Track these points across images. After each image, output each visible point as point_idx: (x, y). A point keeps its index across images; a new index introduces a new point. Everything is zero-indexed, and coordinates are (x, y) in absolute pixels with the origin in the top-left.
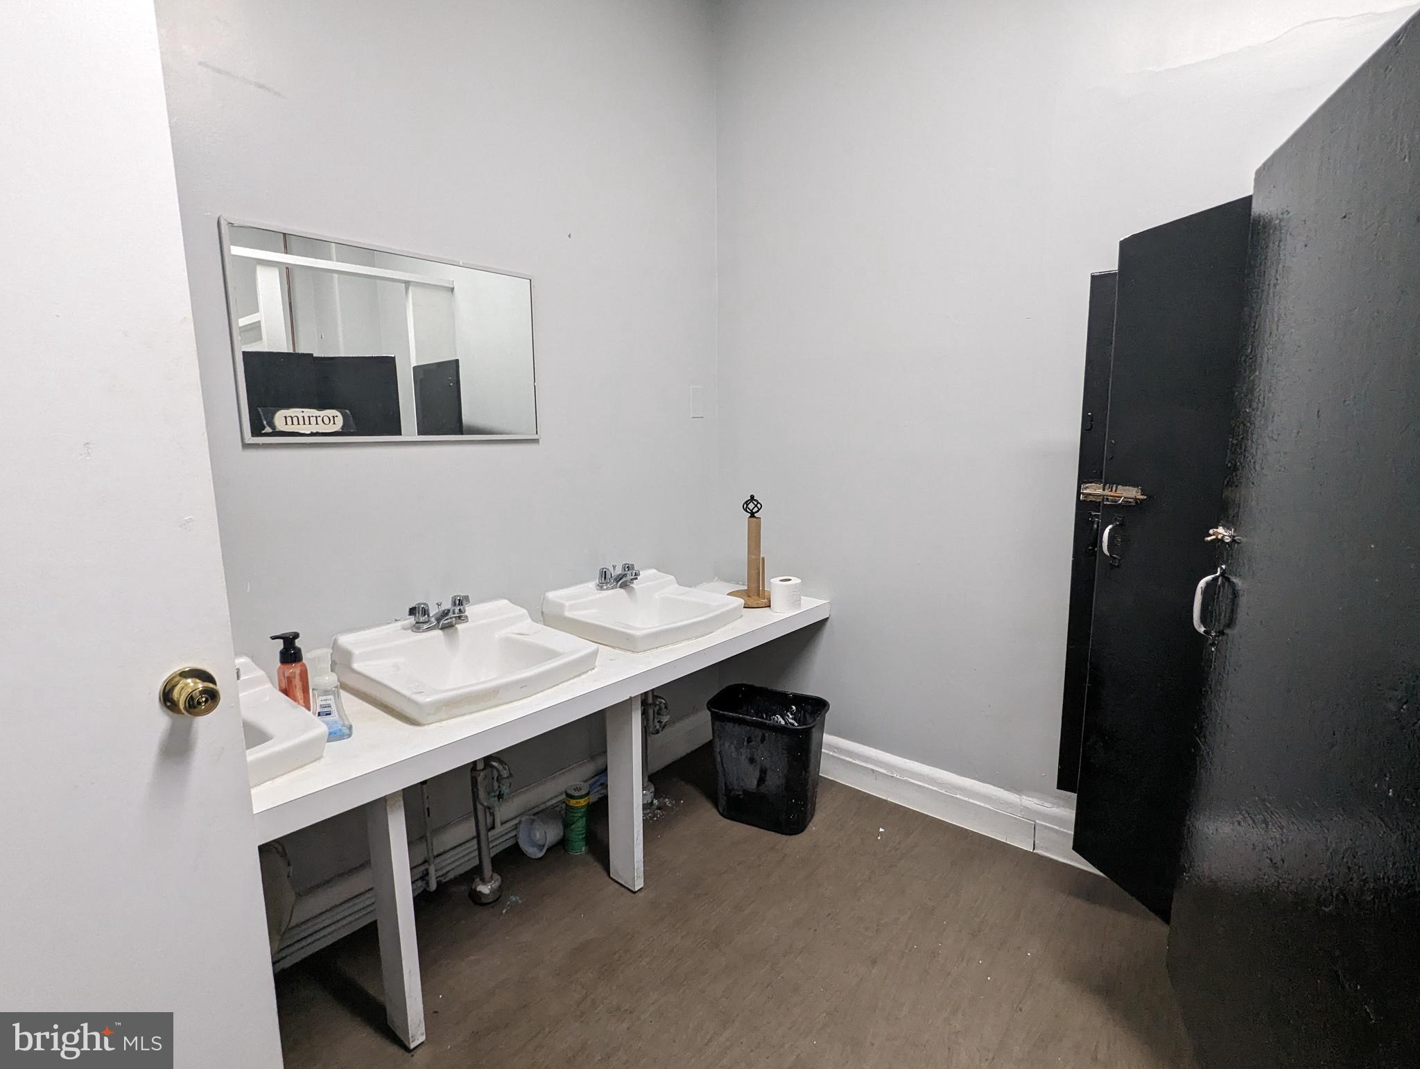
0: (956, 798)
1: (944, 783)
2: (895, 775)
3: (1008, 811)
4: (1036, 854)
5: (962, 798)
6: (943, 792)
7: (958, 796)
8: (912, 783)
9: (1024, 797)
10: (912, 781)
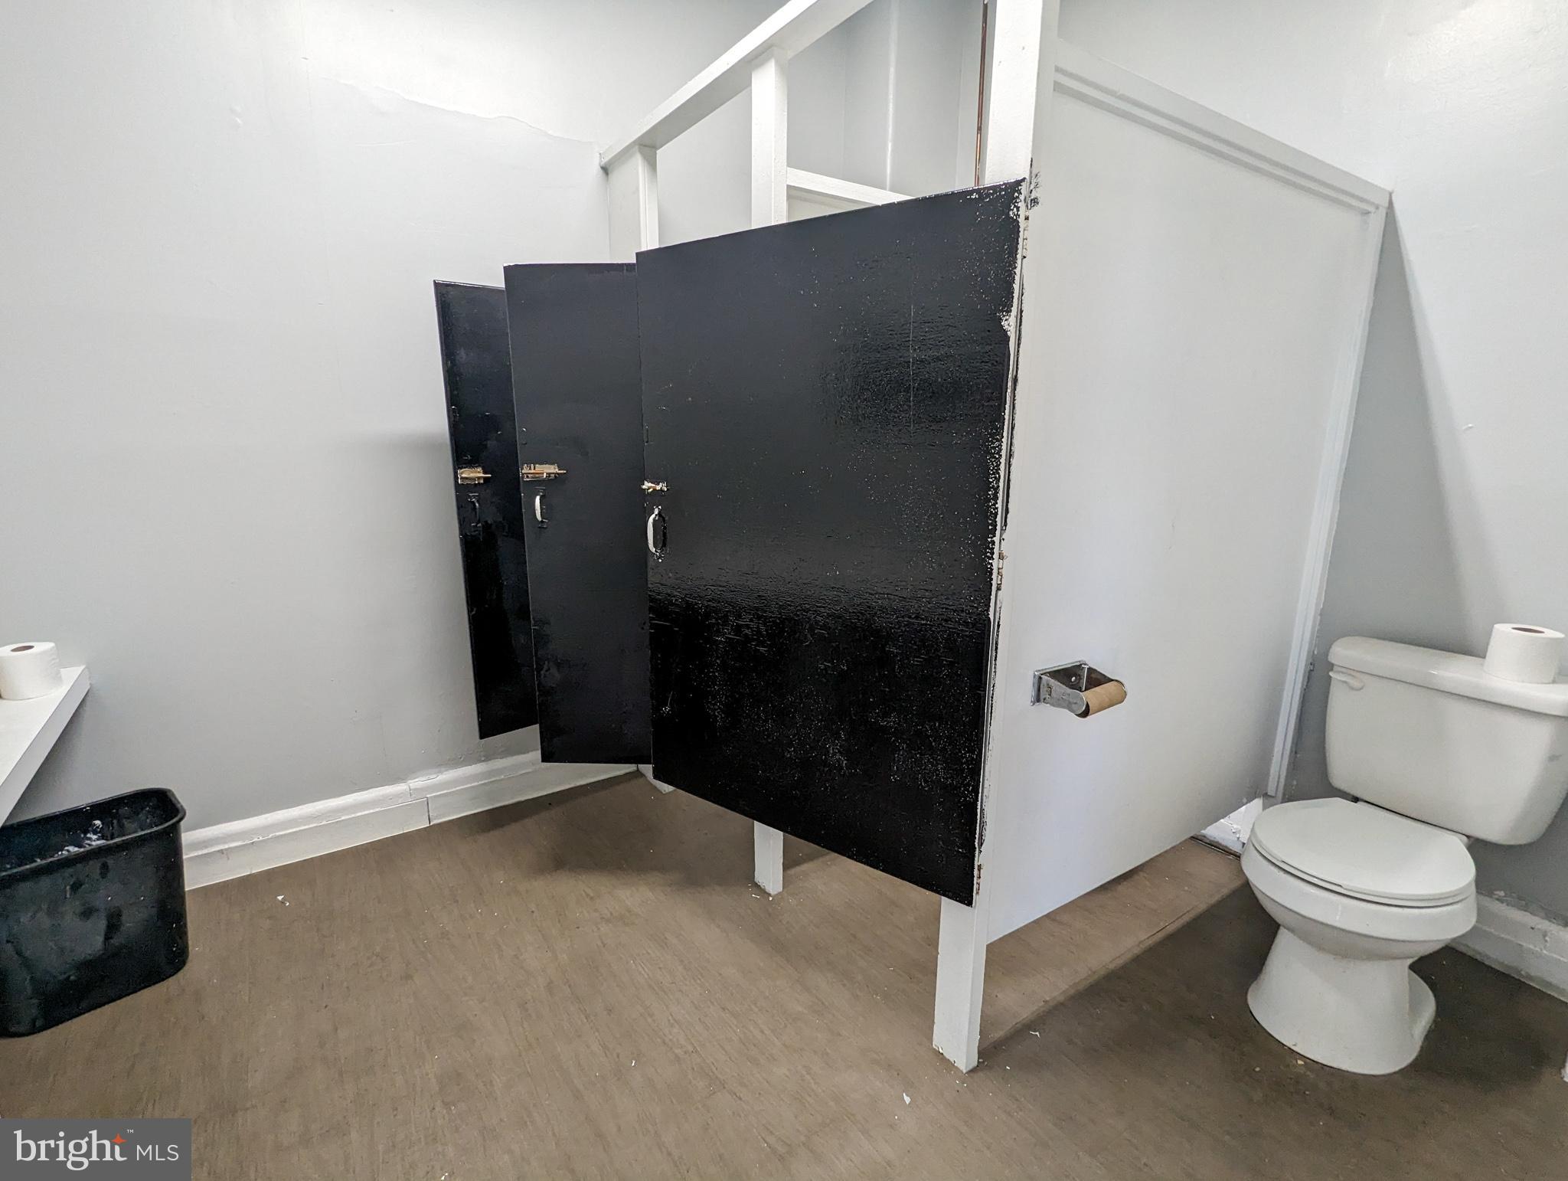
0: (343, 820)
1: (323, 814)
2: (256, 839)
3: (400, 802)
4: (434, 825)
5: (347, 817)
6: (324, 823)
7: (343, 818)
8: (282, 836)
9: (410, 781)
10: (281, 833)
